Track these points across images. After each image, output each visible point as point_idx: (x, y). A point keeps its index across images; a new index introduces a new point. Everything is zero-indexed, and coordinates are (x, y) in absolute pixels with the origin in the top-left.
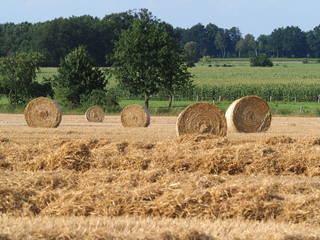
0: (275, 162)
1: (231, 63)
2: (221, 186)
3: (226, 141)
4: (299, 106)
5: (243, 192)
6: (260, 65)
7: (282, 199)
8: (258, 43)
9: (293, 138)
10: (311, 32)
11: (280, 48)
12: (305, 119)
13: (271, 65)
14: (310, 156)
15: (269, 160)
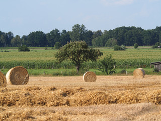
0: (31, 100)
1: (9, 50)
2: (3, 112)
3: (6, 89)
4: (43, 71)
5: (15, 115)
6: (23, 51)
7: (35, 118)
8: (22, 40)
9: (40, 87)
10: (48, 34)
11: (33, 42)
12: (46, 77)
13: (29, 51)
14: (48, 96)
15: (28, 99)
